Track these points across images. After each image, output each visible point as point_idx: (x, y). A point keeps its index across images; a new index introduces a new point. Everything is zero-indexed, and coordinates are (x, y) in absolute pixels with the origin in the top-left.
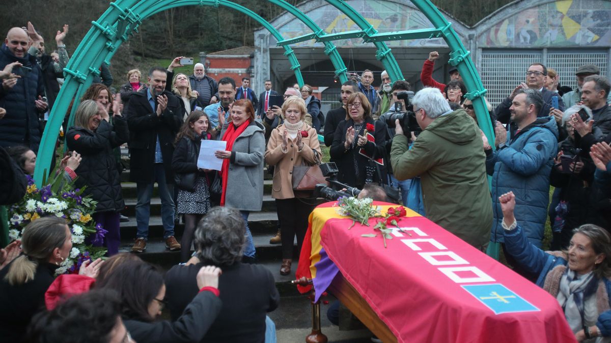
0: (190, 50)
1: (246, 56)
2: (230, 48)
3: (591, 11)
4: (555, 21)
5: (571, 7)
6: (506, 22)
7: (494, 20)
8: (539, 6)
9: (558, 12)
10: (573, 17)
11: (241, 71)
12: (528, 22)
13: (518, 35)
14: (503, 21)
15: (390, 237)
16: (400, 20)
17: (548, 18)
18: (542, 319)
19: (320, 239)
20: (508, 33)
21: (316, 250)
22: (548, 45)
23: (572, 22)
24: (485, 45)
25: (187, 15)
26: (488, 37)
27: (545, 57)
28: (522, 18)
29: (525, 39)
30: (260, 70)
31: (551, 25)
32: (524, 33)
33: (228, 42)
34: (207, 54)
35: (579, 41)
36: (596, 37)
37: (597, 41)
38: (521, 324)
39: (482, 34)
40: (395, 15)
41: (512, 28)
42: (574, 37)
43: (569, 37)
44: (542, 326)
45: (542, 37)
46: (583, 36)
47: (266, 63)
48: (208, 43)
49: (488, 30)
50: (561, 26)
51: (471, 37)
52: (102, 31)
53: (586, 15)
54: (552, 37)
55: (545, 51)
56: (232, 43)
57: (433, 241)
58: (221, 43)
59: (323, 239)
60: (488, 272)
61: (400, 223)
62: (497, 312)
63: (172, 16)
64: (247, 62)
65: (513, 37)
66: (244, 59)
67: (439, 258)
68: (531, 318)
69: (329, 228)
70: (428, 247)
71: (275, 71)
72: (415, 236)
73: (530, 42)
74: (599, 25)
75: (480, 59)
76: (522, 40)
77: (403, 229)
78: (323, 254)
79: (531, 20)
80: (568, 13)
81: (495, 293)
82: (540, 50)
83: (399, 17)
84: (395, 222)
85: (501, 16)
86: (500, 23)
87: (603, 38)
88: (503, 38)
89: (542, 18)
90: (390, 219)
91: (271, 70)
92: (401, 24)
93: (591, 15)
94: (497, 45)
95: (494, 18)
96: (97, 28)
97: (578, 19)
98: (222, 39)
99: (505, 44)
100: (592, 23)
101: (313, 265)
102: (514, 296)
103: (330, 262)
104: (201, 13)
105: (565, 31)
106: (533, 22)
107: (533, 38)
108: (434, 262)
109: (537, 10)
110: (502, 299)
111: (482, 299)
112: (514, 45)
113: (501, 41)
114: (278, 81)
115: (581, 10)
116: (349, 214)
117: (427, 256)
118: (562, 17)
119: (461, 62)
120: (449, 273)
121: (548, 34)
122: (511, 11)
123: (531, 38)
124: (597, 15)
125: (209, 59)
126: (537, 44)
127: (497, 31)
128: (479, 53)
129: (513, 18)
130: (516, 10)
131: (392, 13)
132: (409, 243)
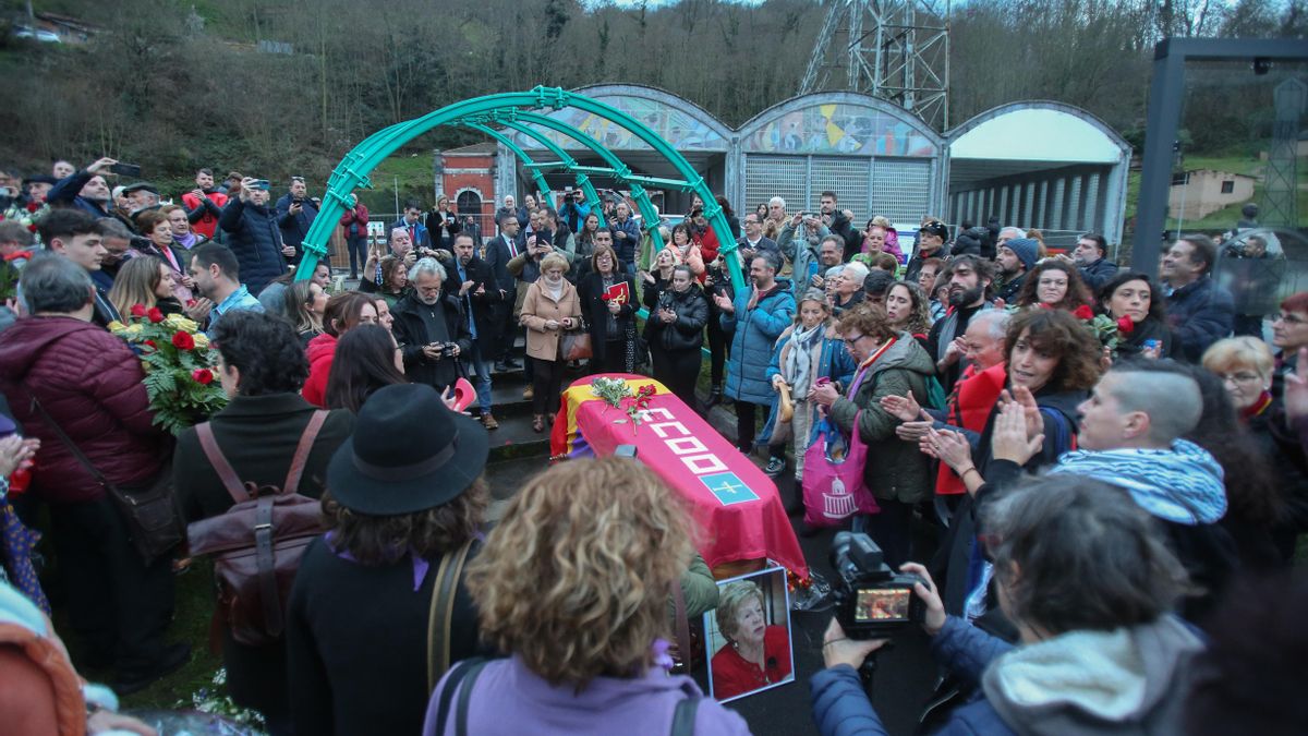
0: (422, 146)
1: (487, 154)
2: (469, 143)
3: (853, 117)
4: (820, 126)
5: (835, 112)
6: (771, 124)
7: (759, 123)
8: (804, 109)
9: (822, 117)
10: (836, 123)
11: (483, 171)
12: (793, 126)
13: (783, 140)
14: (768, 124)
15: (640, 423)
16: (659, 119)
17: (813, 123)
18: (760, 506)
19: (575, 419)
20: (773, 137)
21: (572, 429)
22: (813, 151)
23: (836, 128)
24: (749, 150)
25: (416, 105)
26: (752, 141)
27: (809, 164)
28: (787, 122)
29: (790, 144)
30: (505, 175)
31: (816, 131)
32: (789, 138)
33: (466, 137)
34: (441, 151)
35: (843, 149)
36: (859, 145)
37: (860, 149)
38: (744, 513)
39: (746, 137)
40: (654, 114)
41: (777, 132)
42: (838, 144)
43: (833, 143)
44: (760, 512)
45: (807, 144)
46: (847, 143)
47: (511, 167)
48: (444, 137)
49: (753, 134)
50: (825, 132)
51: (735, 141)
52: (340, 201)
53: (849, 121)
54: (816, 144)
55: (810, 157)
56: (471, 138)
57: (679, 426)
58: (458, 137)
59: (578, 420)
60: (723, 459)
61: (652, 403)
62: (725, 503)
63: (399, 106)
64: (490, 162)
65: (778, 141)
66: (486, 157)
67: (683, 446)
68: (751, 507)
69: (584, 411)
70: (673, 433)
71: (521, 173)
72: (664, 419)
73: (796, 148)
74: (862, 133)
75: (745, 165)
76: (787, 146)
77: (652, 411)
78: (578, 434)
79: (796, 125)
80: (832, 119)
81: (726, 483)
82: (805, 156)
83: (658, 116)
84: (645, 404)
85: (765, 118)
86: (765, 127)
87: (866, 146)
88: (768, 143)
89: (807, 122)
90: (640, 400)
91: (517, 173)
92: (661, 125)
93: (853, 122)
94: (762, 150)
95: (759, 120)
96: (334, 198)
97: (841, 124)
98: (460, 133)
99: (771, 150)
100: (855, 131)
101: (569, 442)
102: (741, 485)
103: (584, 443)
104: (433, 101)
105: (830, 138)
106: (798, 126)
107: (799, 144)
108: (677, 451)
109: (802, 113)
110: (730, 489)
111: (714, 490)
112: (779, 151)
113: (766, 145)
114: (526, 186)
115: (845, 116)
116: (602, 394)
117: (672, 444)
118: (826, 123)
119: (713, 217)
120: (689, 462)
121: (812, 140)
122: (776, 113)
123: (796, 144)
124: (861, 122)
125: (445, 157)
126: (802, 150)
127: (762, 135)
128: (744, 157)
129: (778, 121)
130: (781, 113)
131: (651, 112)
132: (657, 428)
